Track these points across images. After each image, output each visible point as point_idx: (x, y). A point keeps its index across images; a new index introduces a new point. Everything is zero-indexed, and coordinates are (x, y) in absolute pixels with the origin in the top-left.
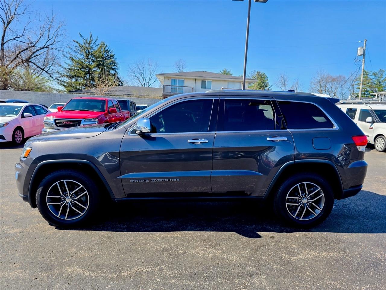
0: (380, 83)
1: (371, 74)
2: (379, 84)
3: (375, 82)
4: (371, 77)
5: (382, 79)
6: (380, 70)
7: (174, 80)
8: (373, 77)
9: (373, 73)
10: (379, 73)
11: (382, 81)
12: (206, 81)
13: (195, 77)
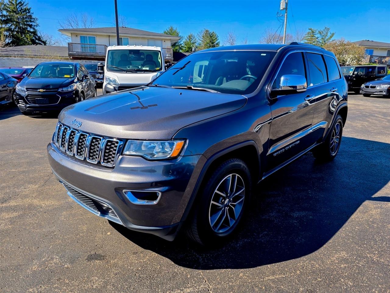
0: (325, 41)
1: (317, 31)
2: (324, 43)
3: (321, 41)
4: (316, 36)
5: (327, 38)
6: (326, 28)
7: (84, 37)
8: (319, 35)
9: (319, 31)
10: (324, 31)
11: (327, 40)
13: (108, 33)
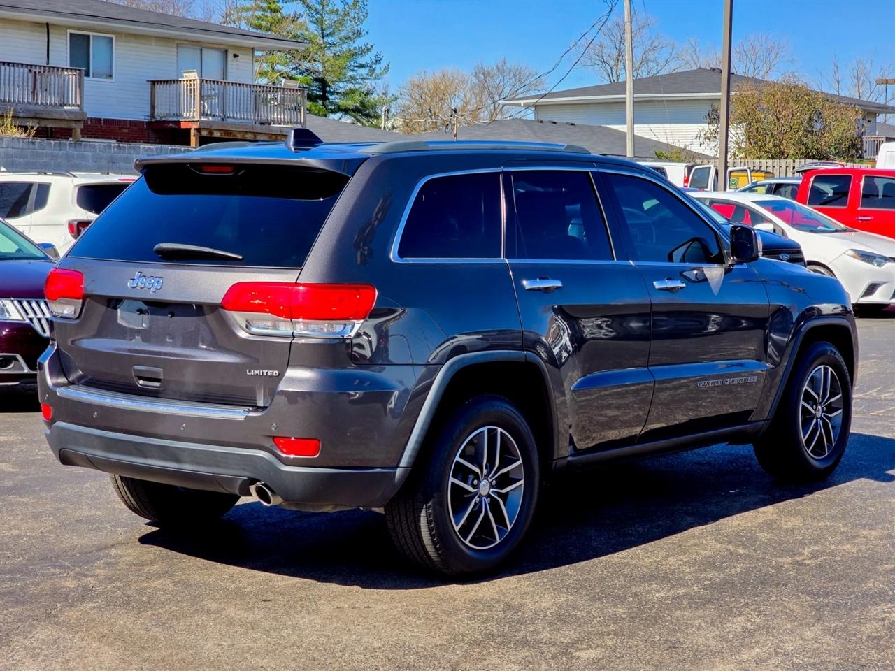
12: (89, 36)
